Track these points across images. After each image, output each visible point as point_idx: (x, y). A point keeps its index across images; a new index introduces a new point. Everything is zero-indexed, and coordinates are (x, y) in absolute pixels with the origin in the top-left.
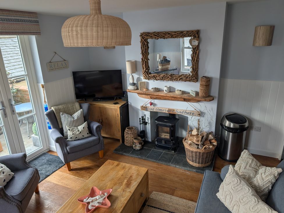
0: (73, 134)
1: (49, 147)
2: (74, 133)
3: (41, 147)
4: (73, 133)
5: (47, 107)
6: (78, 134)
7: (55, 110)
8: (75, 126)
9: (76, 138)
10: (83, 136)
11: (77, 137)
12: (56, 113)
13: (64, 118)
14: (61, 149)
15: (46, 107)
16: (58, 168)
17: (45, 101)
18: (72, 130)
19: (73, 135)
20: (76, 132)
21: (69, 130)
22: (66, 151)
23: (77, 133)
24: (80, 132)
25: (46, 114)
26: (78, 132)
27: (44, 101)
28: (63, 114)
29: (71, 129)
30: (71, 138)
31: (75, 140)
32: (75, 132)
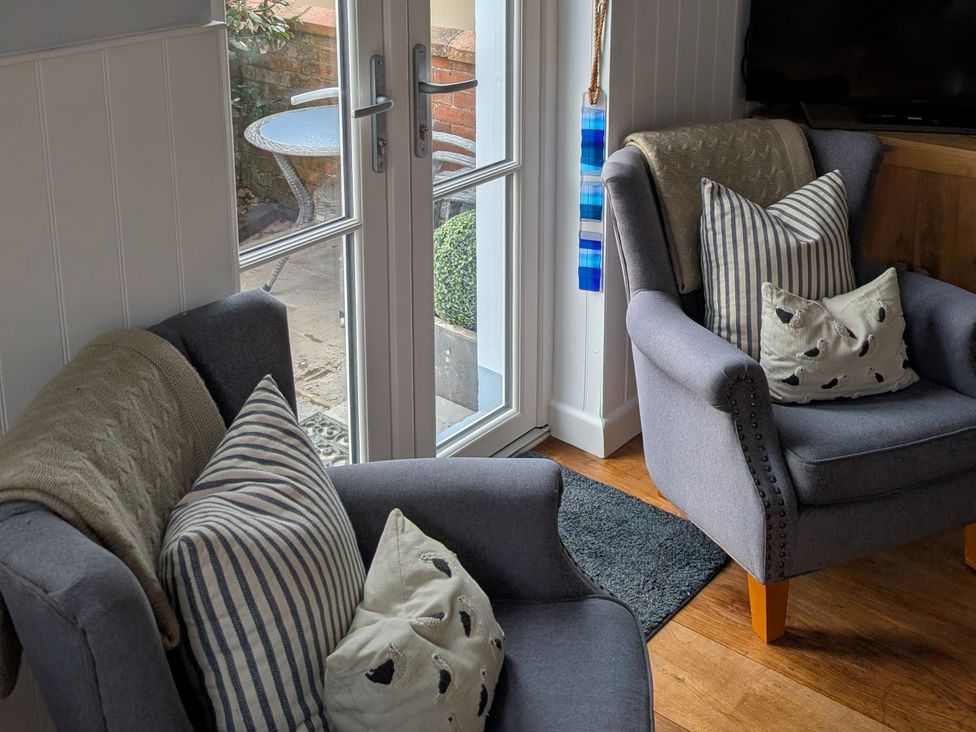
0: (813, 353)
2: (818, 344)
4: (809, 341)
5: (602, 133)
6: (849, 359)
7: (660, 154)
9: (824, 387)
10: (880, 378)
11: (834, 382)
12: (668, 175)
13: (728, 218)
14: (749, 461)
15: (591, 126)
17: (592, 90)
18: (804, 322)
19: (811, 361)
20: (837, 340)
21: (785, 317)
22: (781, 484)
23: (843, 348)
24: (866, 347)
25: (613, 180)
26: (850, 345)
28: (719, 195)
29: (797, 315)
30: (793, 381)
31: (814, 404)
32: (830, 342)
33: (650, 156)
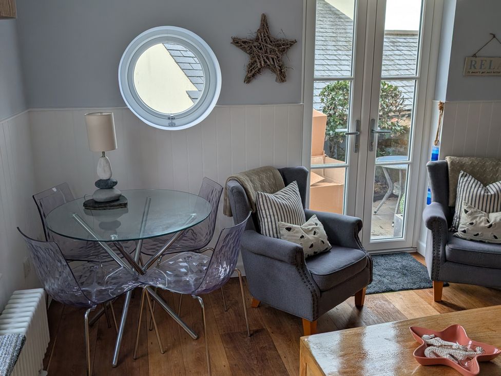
0: (472, 224)
1: (418, 244)
2: (474, 221)
3: (402, 237)
4: (472, 220)
5: (438, 155)
6: (483, 228)
7: (452, 163)
8: (484, 209)
9: (474, 235)
10: (496, 237)
11: (478, 234)
12: (452, 170)
13: (464, 183)
14: (434, 245)
15: (435, 152)
16: (415, 287)
17: (436, 141)
18: (471, 214)
19: (471, 226)
20: (481, 222)
21: (466, 212)
22: (441, 253)
23: (483, 224)
24: (491, 226)
25: (428, 166)
26: (485, 224)
27: (435, 139)
28: (465, 176)
29: (470, 212)
30: (464, 231)
31: (471, 240)
32: (479, 221)
33: (449, 163)
